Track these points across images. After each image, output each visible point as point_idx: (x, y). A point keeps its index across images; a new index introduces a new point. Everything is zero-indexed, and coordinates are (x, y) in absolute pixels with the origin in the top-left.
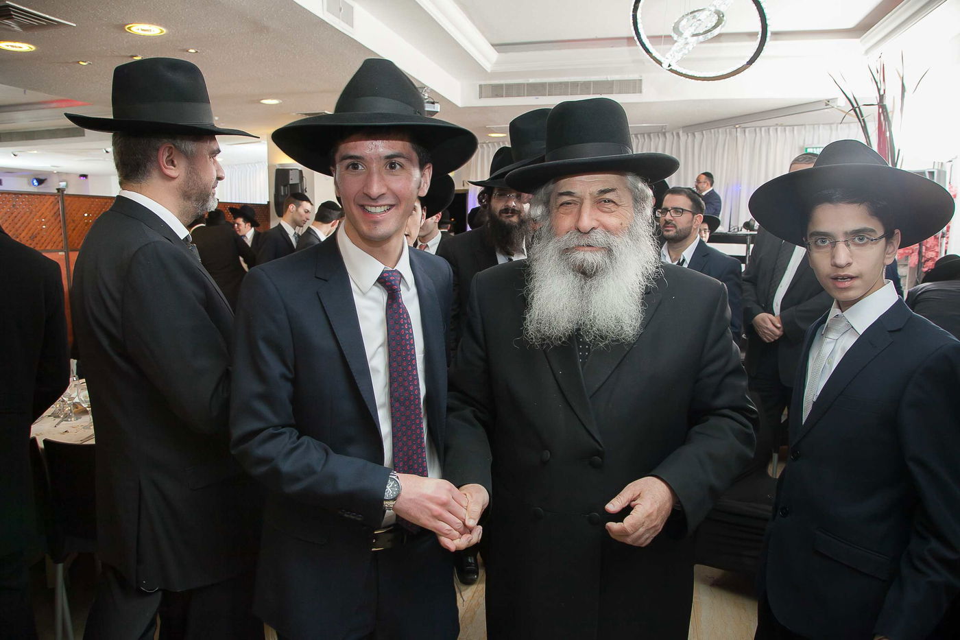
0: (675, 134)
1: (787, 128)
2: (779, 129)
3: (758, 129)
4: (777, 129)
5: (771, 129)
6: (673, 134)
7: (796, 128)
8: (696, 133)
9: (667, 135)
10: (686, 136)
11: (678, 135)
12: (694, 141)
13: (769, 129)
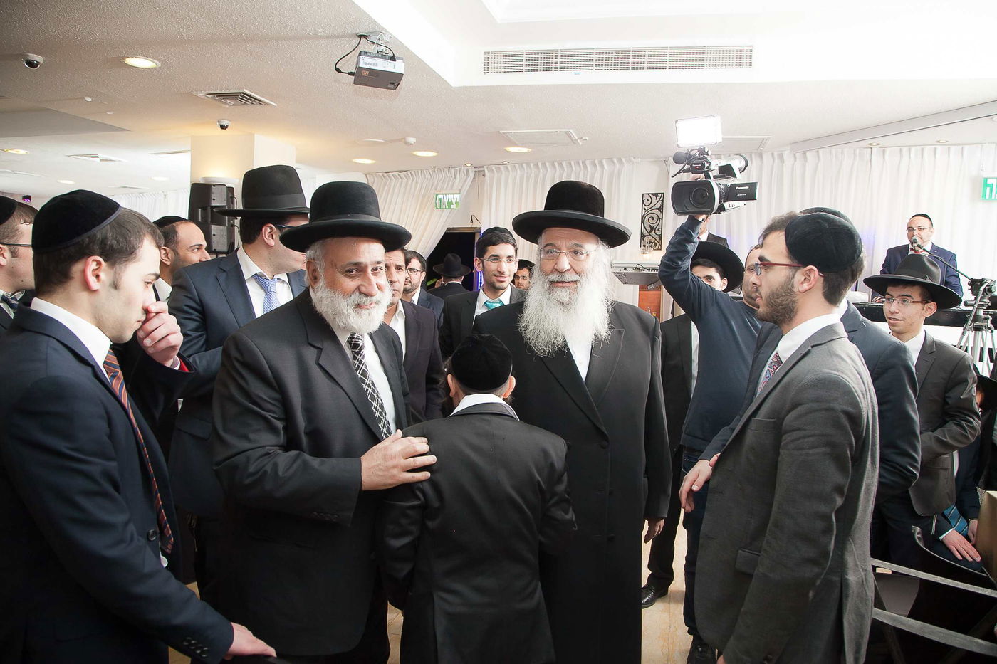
0: (776, 154)
1: (953, 148)
2: (939, 149)
3: (905, 149)
4: (935, 149)
5: (927, 149)
6: (773, 154)
7: (966, 148)
8: (808, 154)
9: (764, 156)
10: (793, 159)
11: (781, 157)
12: (804, 166)
13: (922, 150)
